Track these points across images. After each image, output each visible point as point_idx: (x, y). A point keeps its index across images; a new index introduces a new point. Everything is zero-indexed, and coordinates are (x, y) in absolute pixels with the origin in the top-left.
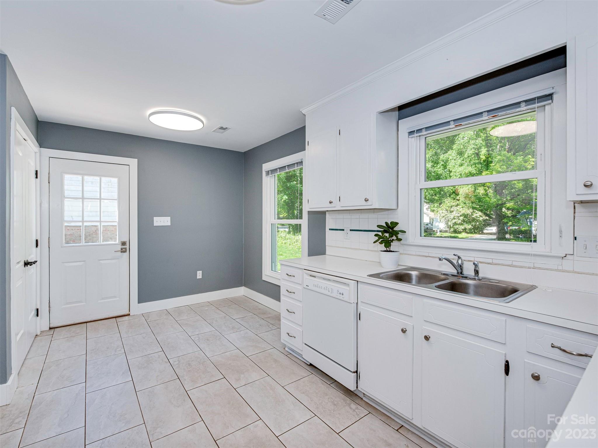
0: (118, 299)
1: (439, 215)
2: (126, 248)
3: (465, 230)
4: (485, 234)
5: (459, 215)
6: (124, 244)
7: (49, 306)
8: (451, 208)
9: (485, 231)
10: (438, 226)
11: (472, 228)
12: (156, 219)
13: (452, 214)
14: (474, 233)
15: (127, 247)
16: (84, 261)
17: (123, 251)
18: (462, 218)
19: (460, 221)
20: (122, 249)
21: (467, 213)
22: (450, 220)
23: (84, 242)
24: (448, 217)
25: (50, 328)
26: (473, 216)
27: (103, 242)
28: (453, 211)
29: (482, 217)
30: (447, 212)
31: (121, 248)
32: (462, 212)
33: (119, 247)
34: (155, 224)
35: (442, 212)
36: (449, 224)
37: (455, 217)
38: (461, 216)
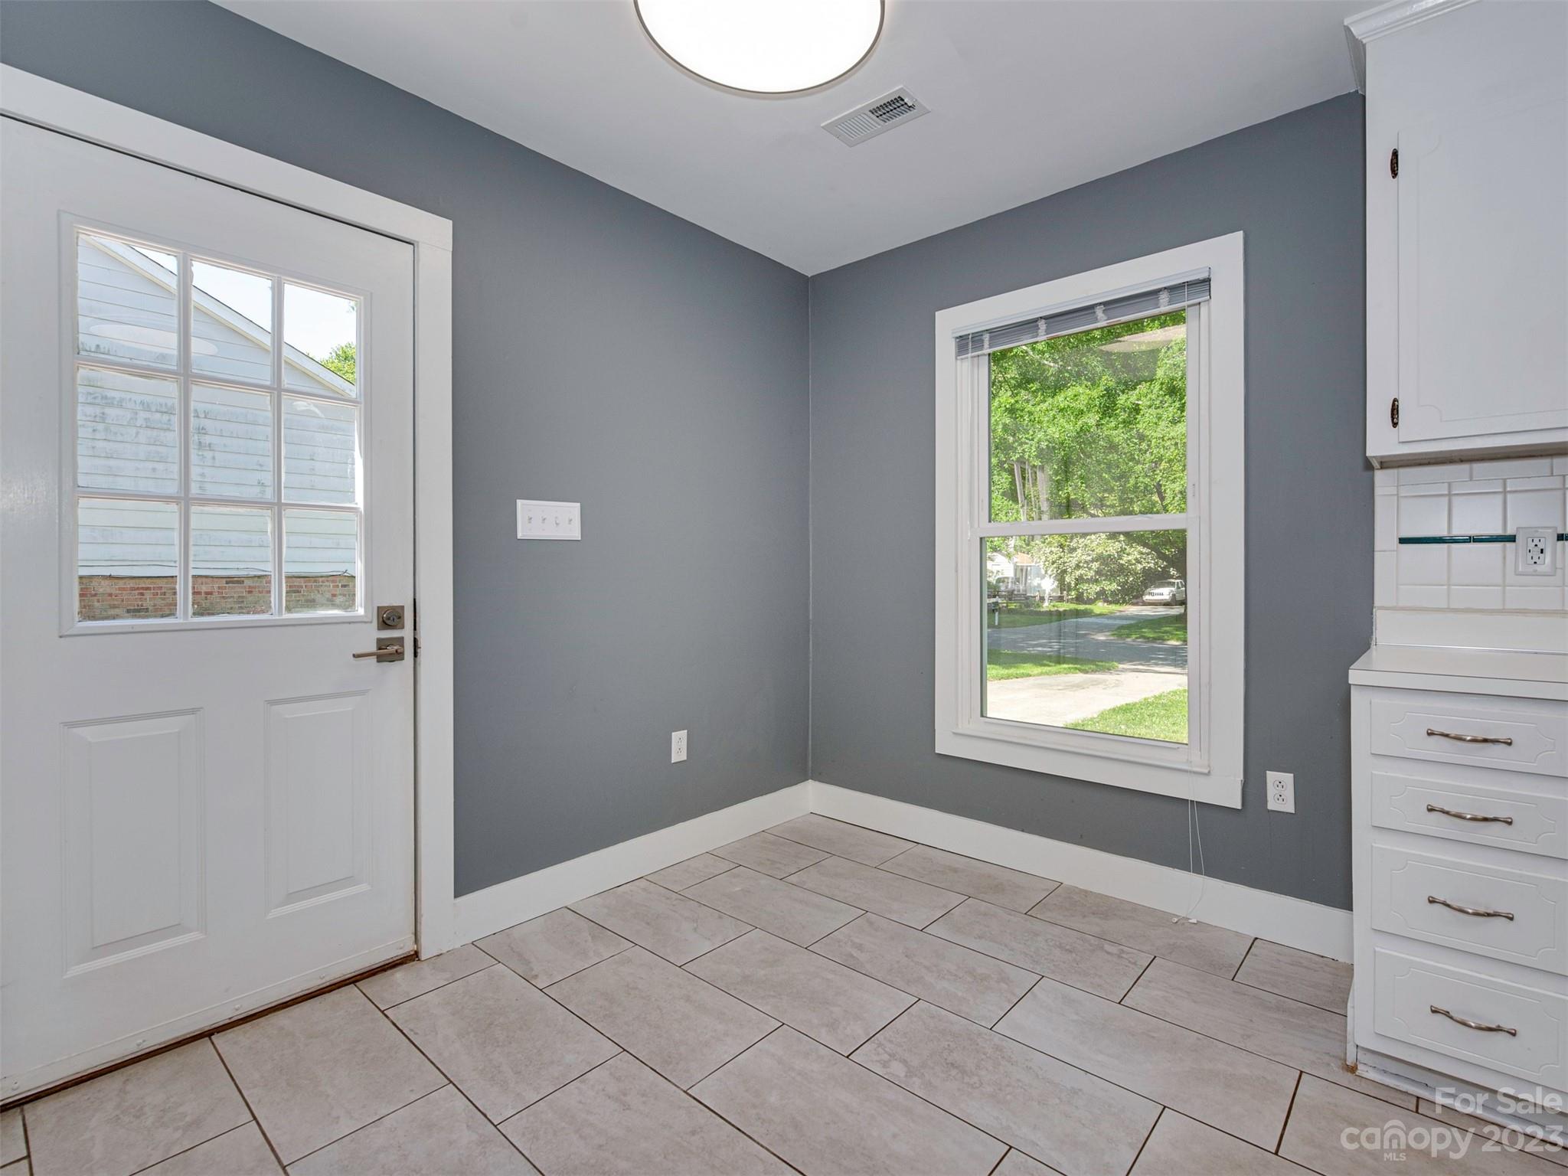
0: (364, 887)
1: (1043, 558)
2: (400, 641)
3: (1102, 595)
4: (1145, 604)
5: (1089, 558)
6: (389, 618)
8: (1070, 542)
9: (1147, 598)
10: (1039, 586)
11: (1118, 590)
12: (525, 508)
13: (1074, 555)
14: (1123, 603)
15: (407, 633)
16: (193, 711)
17: (387, 653)
18: (1095, 565)
19: (1092, 573)
20: (382, 644)
21: (1108, 553)
22: (1069, 570)
23: (190, 611)
24: (1064, 563)
26: (1121, 562)
28: (1074, 550)
29: (1140, 563)
30: (1061, 550)
31: (379, 641)
32: (1099, 550)
33: (369, 637)
34: (524, 530)
35: (1051, 551)
36: (1067, 579)
37: (1080, 562)
38: (1093, 561)
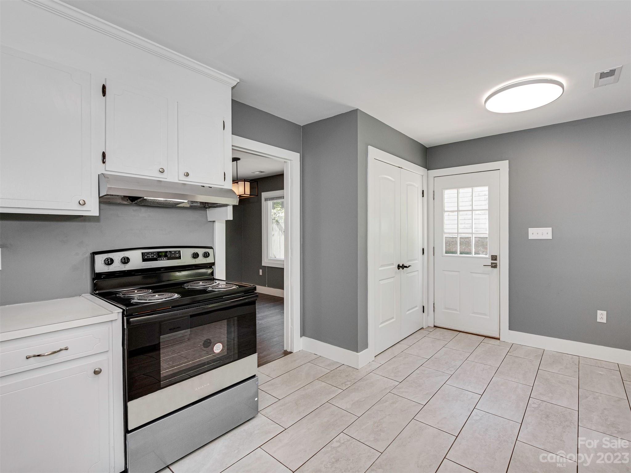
0: (488, 317)
2: (496, 263)
6: (494, 258)
7: (434, 307)
12: (531, 230)
15: (498, 262)
16: (459, 272)
17: (494, 266)
20: (492, 263)
23: (459, 253)
25: (435, 326)
27: (475, 254)
31: (491, 263)
33: (489, 262)
34: (531, 237)
